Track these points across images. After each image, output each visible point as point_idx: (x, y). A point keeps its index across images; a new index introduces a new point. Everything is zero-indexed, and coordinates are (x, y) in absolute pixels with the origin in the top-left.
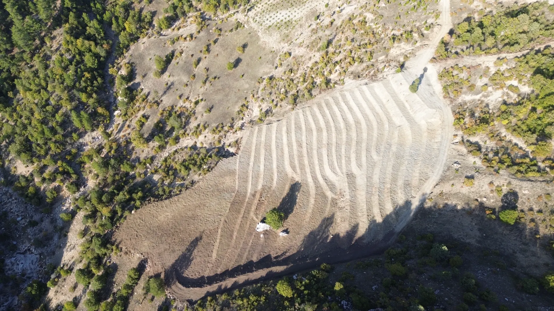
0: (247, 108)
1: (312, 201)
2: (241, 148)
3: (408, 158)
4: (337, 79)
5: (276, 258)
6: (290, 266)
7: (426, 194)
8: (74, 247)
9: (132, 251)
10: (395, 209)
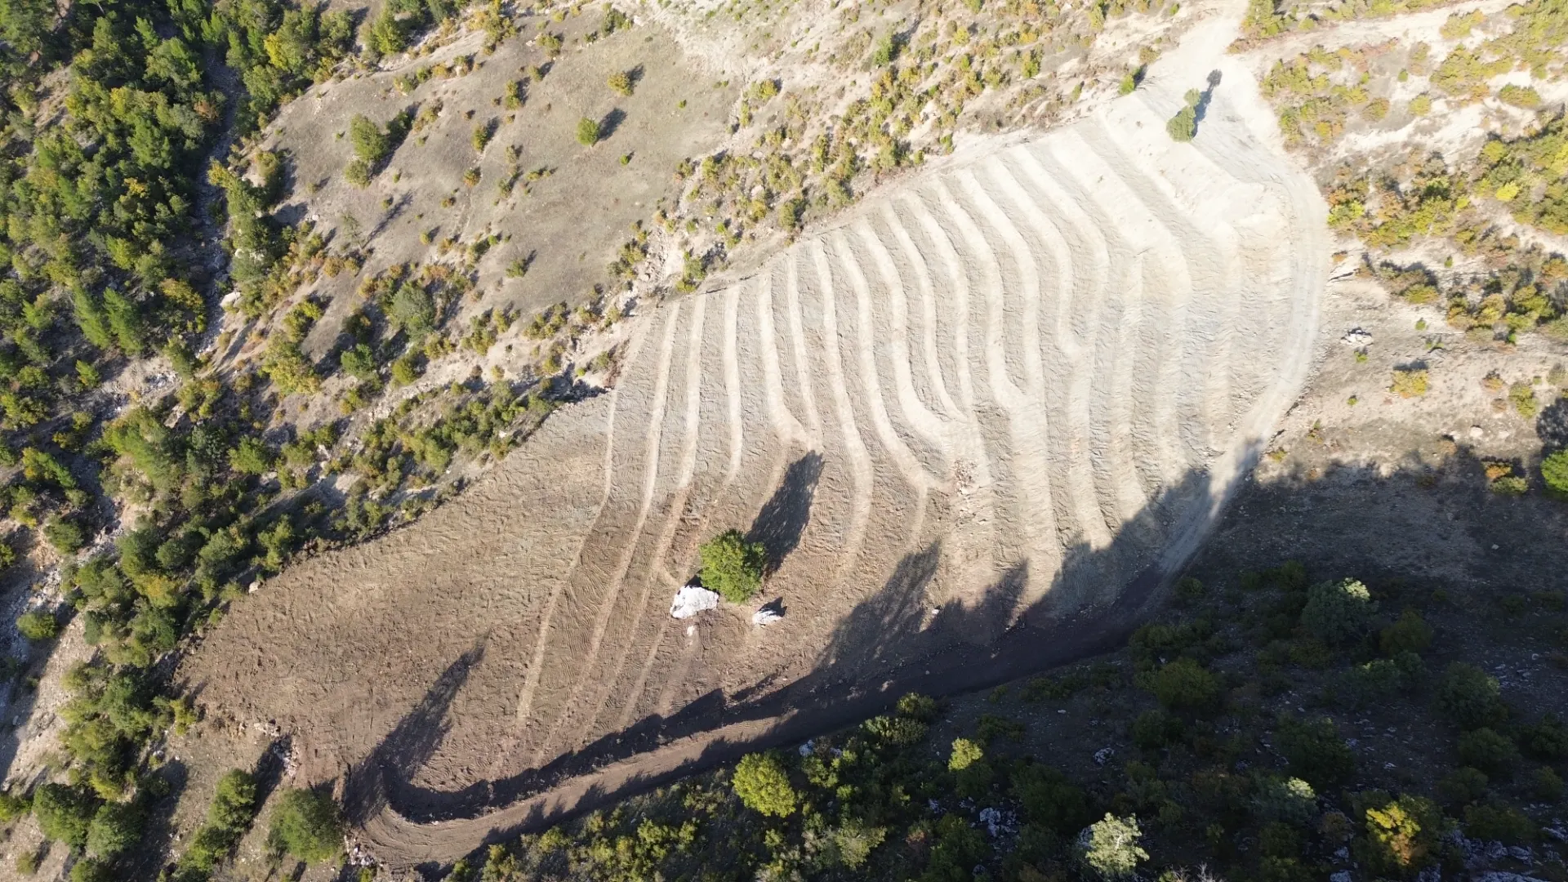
0: (644, 251)
1: (863, 506)
2: (625, 371)
3: (1184, 337)
4: (931, 139)
5: (738, 696)
6: (786, 717)
7: (1258, 441)
8: (52, 720)
9: (241, 716)
10: (1154, 499)
